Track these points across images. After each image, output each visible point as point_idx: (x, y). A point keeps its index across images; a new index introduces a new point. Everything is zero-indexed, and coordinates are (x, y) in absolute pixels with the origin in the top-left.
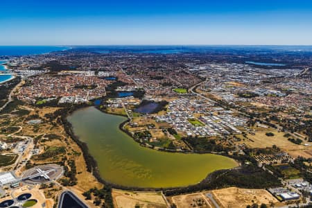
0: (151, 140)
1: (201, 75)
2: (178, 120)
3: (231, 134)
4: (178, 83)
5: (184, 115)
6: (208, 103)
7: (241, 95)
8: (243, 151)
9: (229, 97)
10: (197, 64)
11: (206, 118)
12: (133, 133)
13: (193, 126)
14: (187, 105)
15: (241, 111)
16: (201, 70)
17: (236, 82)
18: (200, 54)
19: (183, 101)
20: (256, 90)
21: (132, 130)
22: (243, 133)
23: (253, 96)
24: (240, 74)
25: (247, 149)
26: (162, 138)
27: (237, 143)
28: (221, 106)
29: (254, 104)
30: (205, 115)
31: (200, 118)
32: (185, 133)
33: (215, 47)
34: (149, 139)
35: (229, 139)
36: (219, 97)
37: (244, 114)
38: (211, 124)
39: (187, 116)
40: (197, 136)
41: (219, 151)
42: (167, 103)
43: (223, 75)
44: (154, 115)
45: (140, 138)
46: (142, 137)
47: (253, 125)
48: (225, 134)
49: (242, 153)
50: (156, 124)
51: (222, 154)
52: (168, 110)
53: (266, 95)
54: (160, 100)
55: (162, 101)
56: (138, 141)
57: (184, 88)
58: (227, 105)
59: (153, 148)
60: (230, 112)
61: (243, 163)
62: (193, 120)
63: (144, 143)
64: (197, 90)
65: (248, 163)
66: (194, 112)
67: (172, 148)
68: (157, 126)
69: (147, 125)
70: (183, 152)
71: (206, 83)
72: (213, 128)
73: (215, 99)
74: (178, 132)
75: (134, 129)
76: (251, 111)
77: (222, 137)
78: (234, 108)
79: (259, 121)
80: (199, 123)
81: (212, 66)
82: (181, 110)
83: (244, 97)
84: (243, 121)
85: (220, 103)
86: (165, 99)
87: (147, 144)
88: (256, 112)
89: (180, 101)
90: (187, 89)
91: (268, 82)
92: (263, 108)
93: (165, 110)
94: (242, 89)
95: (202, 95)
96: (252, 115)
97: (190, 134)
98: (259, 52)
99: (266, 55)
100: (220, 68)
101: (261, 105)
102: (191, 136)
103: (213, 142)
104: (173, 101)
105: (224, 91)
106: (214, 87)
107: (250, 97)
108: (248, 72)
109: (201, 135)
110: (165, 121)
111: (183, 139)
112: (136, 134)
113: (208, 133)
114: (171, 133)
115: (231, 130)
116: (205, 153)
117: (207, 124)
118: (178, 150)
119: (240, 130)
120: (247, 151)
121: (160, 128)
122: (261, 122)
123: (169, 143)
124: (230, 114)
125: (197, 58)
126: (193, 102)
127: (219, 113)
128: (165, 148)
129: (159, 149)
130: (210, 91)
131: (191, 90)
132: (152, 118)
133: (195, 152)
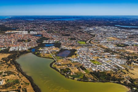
0: (71, 74)
1: (91, 33)
2: (85, 61)
3: (119, 70)
4: (79, 38)
5: (87, 58)
6: (100, 50)
7: (118, 45)
8: (129, 80)
9: (112, 47)
10: (88, 27)
11: (101, 60)
12: (59, 70)
13: (95, 65)
14: (88, 51)
15: (121, 55)
16: (91, 30)
17: (113, 37)
18: (88, 21)
19: (85, 49)
20: (126, 42)
21: (58, 68)
22: (126, 69)
23: (126, 46)
24: (114, 33)
25: (131, 79)
26: (78, 72)
27: (124, 76)
28: (108, 52)
29: (128, 51)
30: (100, 58)
31: (98, 59)
32: (91, 69)
33: (95, 16)
34: (70, 73)
35: (119, 73)
36: (105, 47)
37: (123, 57)
38: (105, 63)
39: (90, 58)
40: (99, 71)
41: (115, 80)
42: (76, 50)
43: (105, 33)
44: (70, 58)
45: (64, 72)
46: (66, 72)
47: (130, 64)
48: (115, 70)
49: (129, 82)
50: (72, 64)
51: (117, 83)
52: (77, 55)
53: (133, 45)
54: (71, 48)
55: (73, 49)
56: (64, 75)
57: (83, 41)
58: (111, 51)
59: (73, 79)
60: (114, 55)
61: (132, 89)
62: (94, 61)
63: (67, 76)
64: (91, 42)
65: (134, 89)
66: (93, 56)
67: (85, 79)
68: (73, 65)
69: (67, 64)
70: (93, 82)
71: (95, 38)
72: (107, 66)
73: (104, 48)
74: (87, 69)
75: (60, 67)
76: (127, 55)
77: (114, 72)
78: (116, 53)
79: (133, 61)
80: (98, 63)
81: (97, 28)
82: (85, 55)
83: (120, 46)
84: (124, 61)
85: (107, 50)
86: (74, 48)
87: (70, 77)
88: (130, 56)
89: (83, 49)
90: (86, 42)
91: (132, 37)
92: (134, 53)
93: (76, 54)
94: (118, 41)
95: (96, 45)
96: (128, 58)
97: (94, 70)
98: (121, 19)
99: (126, 21)
100: (101, 29)
101: (132, 51)
102: (95, 71)
103: (109, 75)
104: (78, 49)
105: (107, 43)
106: (101, 40)
107: (124, 46)
108: (118, 31)
109: (101, 70)
110: (77, 62)
111: (91, 73)
112: (61, 70)
113: (105, 69)
114: (82, 69)
115: (118, 67)
116: (106, 82)
117: (102, 63)
118: (89, 80)
119: (123, 67)
120: (132, 80)
121: (75, 66)
122: (135, 62)
123: (83, 76)
124: (115, 57)
125: (87, 23)
126: (91, 50)
127: (108, 57)
128: (81, 79)
129: (78, 80)
130: (99, 43)
131: (87, 42)
132: (69, 60)
133: (100, 81)
